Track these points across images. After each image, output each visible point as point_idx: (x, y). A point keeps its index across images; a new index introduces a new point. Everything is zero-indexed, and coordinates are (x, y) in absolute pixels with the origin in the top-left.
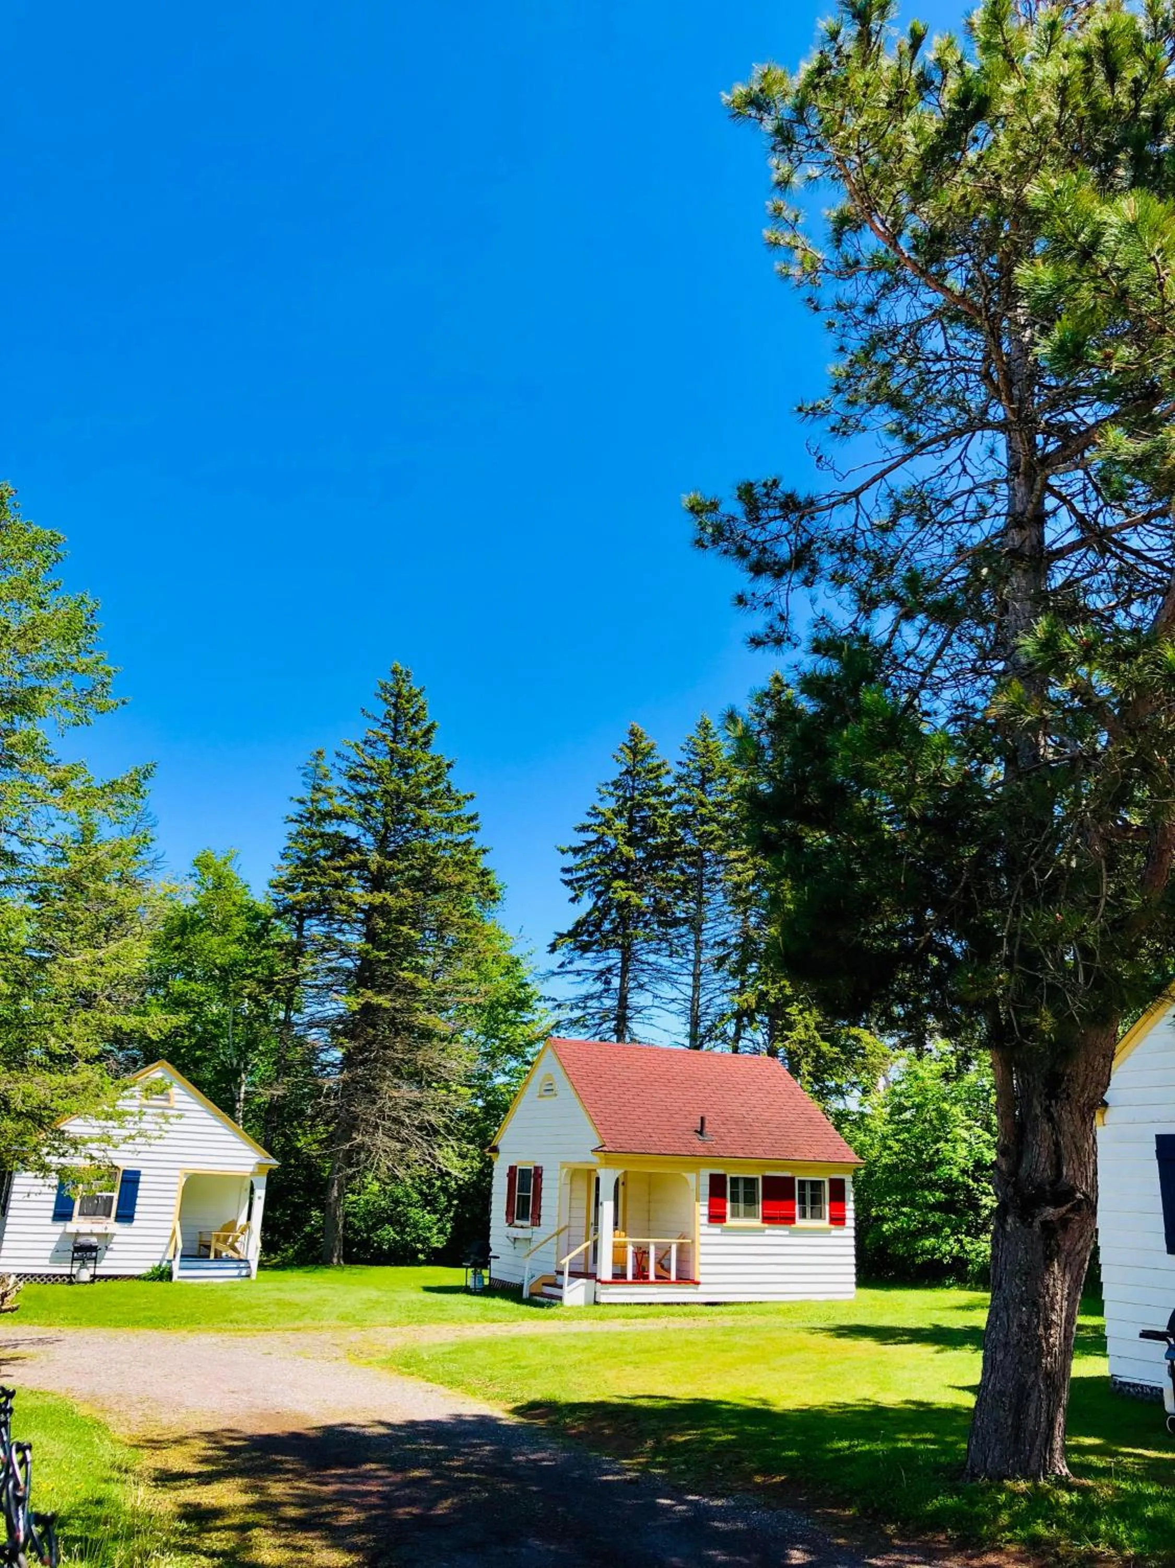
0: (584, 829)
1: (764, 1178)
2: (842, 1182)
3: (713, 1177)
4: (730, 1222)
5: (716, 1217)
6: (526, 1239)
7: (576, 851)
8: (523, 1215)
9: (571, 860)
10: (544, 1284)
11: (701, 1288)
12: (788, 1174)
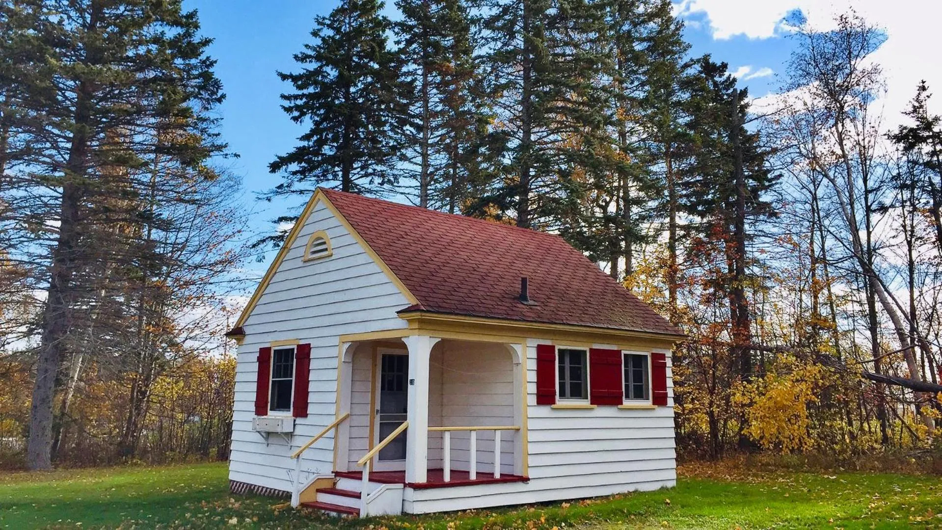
0: (303, 58)
1: (591, 350)
2: (663, 357)
3: (540, 349)
4: (560, 402)
5: (545, 397)
6: (287, 434)
7: (295, 79)
8: (281, 404)
9: (290, 88)
10: (318, 491)
11: (531, 485)
12: (614, 348)
